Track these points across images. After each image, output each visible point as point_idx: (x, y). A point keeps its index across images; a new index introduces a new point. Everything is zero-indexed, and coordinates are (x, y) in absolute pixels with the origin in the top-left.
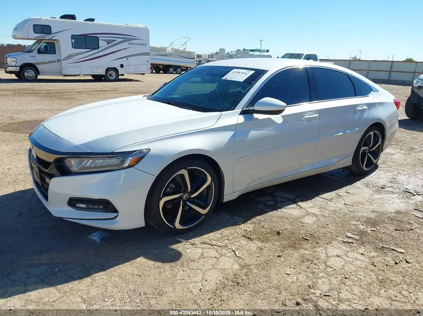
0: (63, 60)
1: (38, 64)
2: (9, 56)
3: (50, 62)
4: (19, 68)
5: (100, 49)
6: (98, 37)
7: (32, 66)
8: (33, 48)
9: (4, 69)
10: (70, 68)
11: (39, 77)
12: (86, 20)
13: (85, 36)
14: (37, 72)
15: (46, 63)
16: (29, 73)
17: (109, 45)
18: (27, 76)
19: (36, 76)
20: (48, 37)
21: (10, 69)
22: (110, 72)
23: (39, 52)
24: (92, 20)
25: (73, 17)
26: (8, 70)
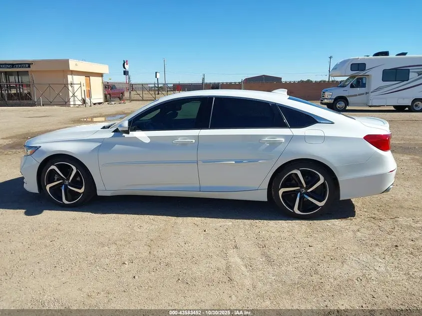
0: (372, 92)
1: (349, 96)
2: (327, 90)
3: (359, 95)
4: (333, 100)
5: (409, 81)
6: (409, 70)
7: (343, 99)
8: (347, 84)
9: (320, 101)
10: (376, 100)
11: (348, 108)
12: (397, 55)
13: (396, 69)
14: (347, 103)
15: (356, 95)
16: (341, 105)
17: (420, 76)
18: (338, 107)
19: (346, 107)
20: (362, 73)
21: (326, 101)
22: (417, 103)
23: (352, 86)
24: (404, 54)
25: (386, 54)
26: (324, 102)
